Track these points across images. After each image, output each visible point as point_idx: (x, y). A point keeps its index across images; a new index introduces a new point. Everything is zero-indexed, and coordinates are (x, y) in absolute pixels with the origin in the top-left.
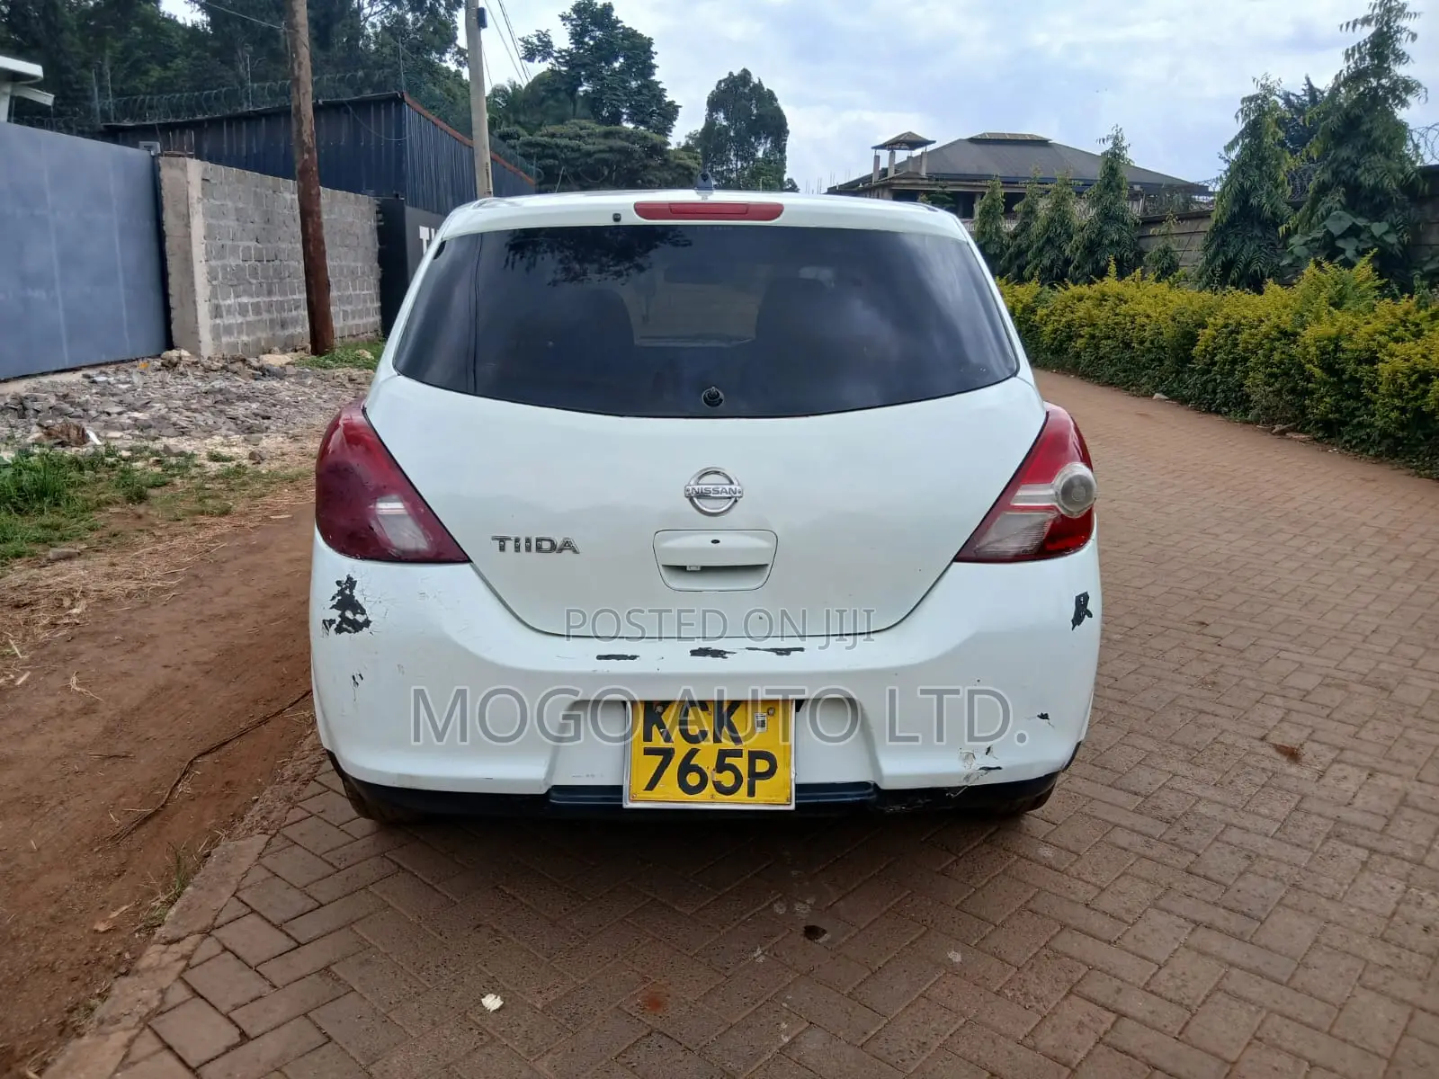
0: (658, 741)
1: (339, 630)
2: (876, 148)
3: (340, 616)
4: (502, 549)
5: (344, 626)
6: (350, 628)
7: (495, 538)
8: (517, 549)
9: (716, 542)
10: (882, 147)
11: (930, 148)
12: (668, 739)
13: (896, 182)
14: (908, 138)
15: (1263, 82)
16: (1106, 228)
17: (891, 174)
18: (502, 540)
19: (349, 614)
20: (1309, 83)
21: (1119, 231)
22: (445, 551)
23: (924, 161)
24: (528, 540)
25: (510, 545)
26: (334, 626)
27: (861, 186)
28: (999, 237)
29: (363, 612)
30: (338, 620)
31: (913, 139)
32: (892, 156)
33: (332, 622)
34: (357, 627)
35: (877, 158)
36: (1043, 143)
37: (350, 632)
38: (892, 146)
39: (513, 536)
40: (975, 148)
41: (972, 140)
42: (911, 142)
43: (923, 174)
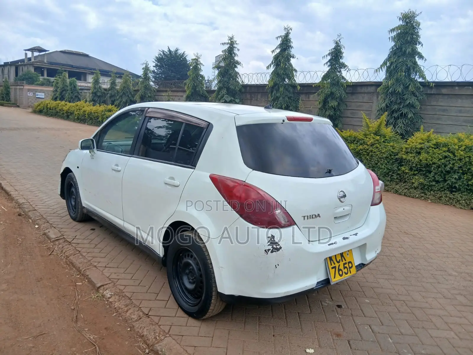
0: (333, 265)
1: (272, 252)
2: (25, 50)
3: (272, 247)
4: (304, 219)
5: (274, 250)
6: (276, 251)
7: (302, 217)
8: (308, 218)
9: (344, 209)
10: (28, 50)
11: (47, 52)
12: (335, 264)
13: (35, 63)
14: (38, 48)
15: (197, 55)
16: (146, 92)
17: (33, 60)
18: (304, 217)
19: (275, 246)
20: (169, 48)
21: (150, 93)
22: (291, 222)
23: (45, 57)
24: (310, 216)
25: (306, 218)
26: (270, 251)
27: (20, 63)
28: (101, 90)
29: (279, 245)
30: (272, 249)
31: (41, 49)
32: (33, 54)
33: (269, 250)
34: (278, 250)
35: (26, 54)
36: (87, 56)
37: (276, 252)
38: (32, 50)
39: (307, 215)
40: (62, 54)
41: (61, 52)
42: (40, 50)
43: (45, 61)
